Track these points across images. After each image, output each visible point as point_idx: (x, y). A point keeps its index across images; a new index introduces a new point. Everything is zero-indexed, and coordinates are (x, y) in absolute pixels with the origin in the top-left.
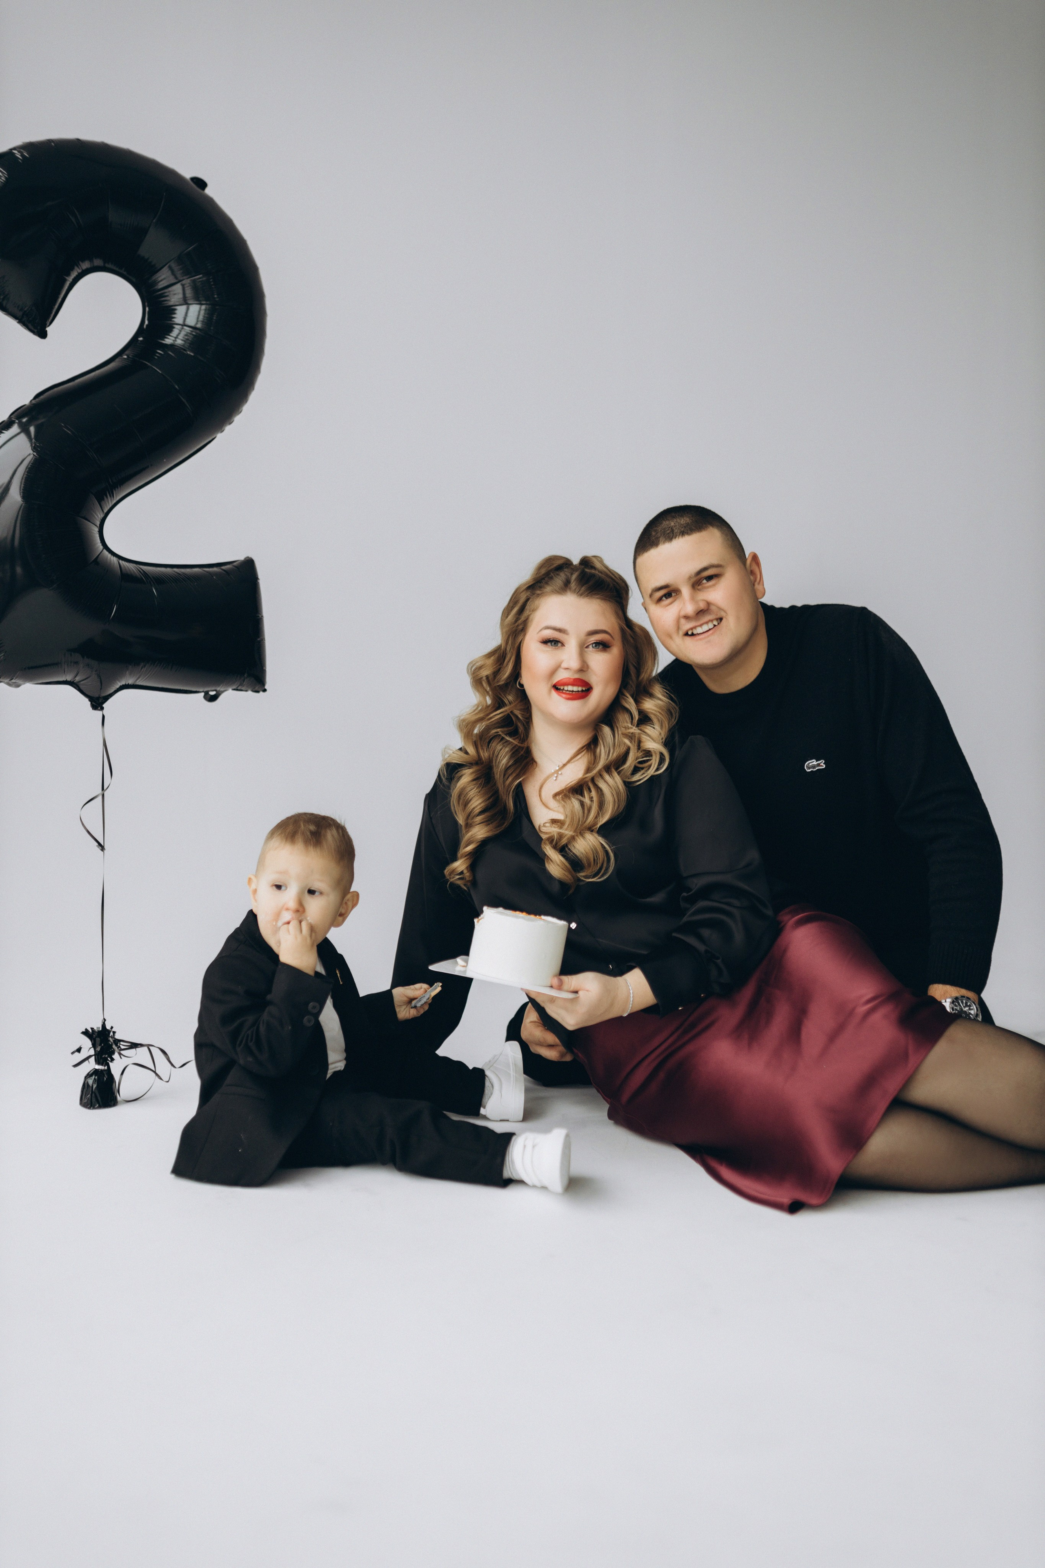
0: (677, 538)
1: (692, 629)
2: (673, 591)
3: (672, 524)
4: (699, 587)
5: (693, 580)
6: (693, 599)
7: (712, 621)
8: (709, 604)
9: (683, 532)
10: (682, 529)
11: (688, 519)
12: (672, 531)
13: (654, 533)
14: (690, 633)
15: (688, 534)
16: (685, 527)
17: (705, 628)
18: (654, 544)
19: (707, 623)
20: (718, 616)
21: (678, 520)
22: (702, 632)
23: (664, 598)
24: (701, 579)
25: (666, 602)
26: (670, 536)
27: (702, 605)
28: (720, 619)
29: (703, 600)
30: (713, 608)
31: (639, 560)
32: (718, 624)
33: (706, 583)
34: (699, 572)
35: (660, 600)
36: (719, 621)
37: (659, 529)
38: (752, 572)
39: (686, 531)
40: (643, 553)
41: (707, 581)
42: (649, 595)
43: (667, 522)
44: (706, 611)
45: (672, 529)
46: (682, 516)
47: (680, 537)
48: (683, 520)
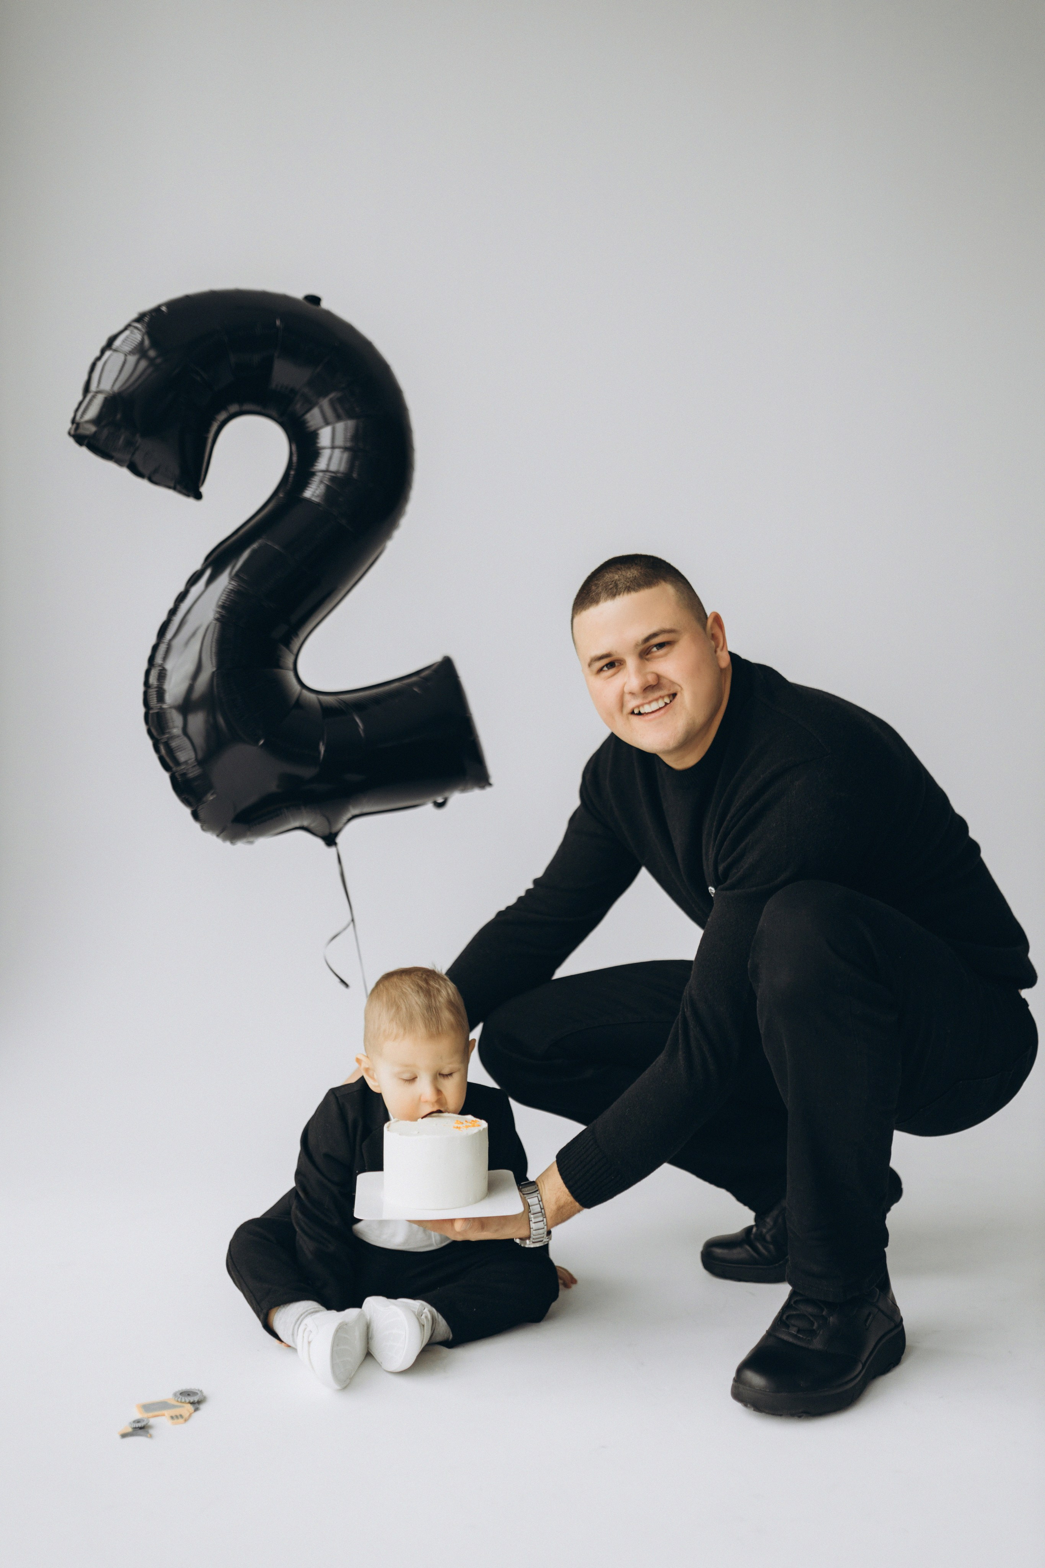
0: (621, 595)
1: (638, 707)
2: (616, 660)
3: (616, 577)
4: (649, 656)
5: (641, 648)
6: (640, 671)
7: (662, 697)
8: (659, 677)
9: (629, 587)
10: (628, 584)
11: (636, 572)
12: (616, 585)
13: (594, 588)
14: (636, 711)
15: (635, 590)
16: (631, 581)
17: (654, 706)
18: (595, 601)
19: (657, 700)
20: (672, 692)
21: (624, 573)
22: (650, 711)
23: (605, 668)
24: (650, 647)
25: (608, 673)
26: (614, 592)
27: (651, 679)
28: (674, 695)
29: (653, 673)
30: (664, 681)
31: (575, 620)
32: (671, 701)
33: (655, 652)
34: (647, 639)
35: (601, 670)
36: (671, 697)
37: (600, 583)
38: (714, 637)
39: (633, 586)
40: (581, 611)
41: (658, 649)
42: (587, 664)
43: (611, 575)
44: (655, 686)
45: (615, 583)
46: (629, 568)
47: (625, 593)
48: (629, 573)
